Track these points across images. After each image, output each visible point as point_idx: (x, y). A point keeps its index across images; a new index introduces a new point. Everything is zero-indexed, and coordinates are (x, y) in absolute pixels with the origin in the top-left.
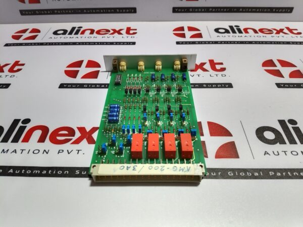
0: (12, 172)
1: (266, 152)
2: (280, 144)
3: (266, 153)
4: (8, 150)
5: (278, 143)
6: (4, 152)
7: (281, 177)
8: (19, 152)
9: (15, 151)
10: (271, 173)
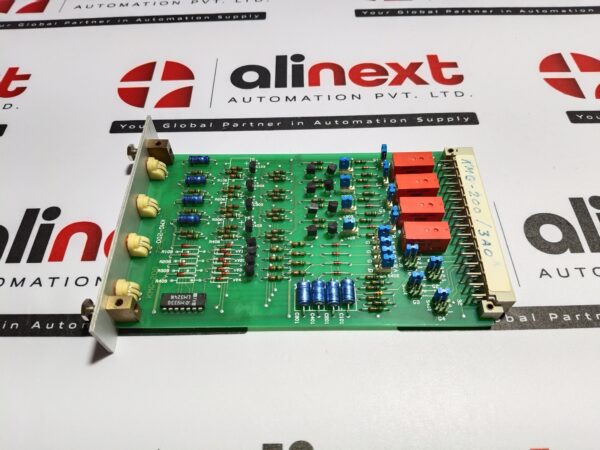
0: (39, 326)
1: (543, 270)
2: (572, 252)
3: (544, 273)
4: (23, 280)
5: (568, 251)
6: (17, 285)
7: (572, 325)
8: (46, 282)
9: (38, 282)
10: (553, 316)
